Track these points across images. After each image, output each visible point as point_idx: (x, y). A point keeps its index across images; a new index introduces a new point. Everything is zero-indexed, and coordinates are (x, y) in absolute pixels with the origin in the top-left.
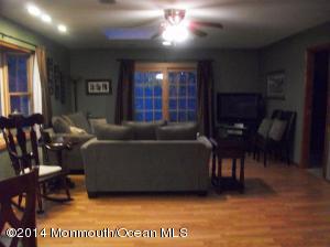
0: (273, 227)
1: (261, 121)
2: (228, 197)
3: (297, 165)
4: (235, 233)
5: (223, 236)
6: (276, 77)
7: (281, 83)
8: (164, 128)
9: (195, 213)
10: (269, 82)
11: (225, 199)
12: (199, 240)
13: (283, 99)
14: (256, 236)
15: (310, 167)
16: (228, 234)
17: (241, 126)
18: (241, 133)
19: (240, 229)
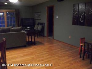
1: (35, 26)
3: (46, 37)
4: (38, 54)
5: (36, 56)
6: (38, 14)
7: (40, 15)
9: (25, 51)
10: (36, 15)
11: (32, 47)
12: (30, 58)
14: (44, 54)
16: (37, 55)
17: (29, 27)
19: (39, 53)
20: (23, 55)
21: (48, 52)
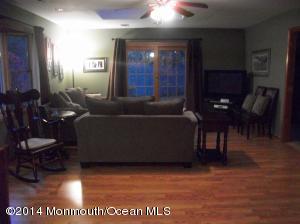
0: (252, 199)
2: (212, 168)
6: (260, 56)
7: (265, 61)
8: (152, 103)
10: (255, 60)
12: (181, 210)
13: (267, 76)
15: (291, 140)
16: (209, 204)
17: (227, 101)
18: (226, 107)
20: (163, 196)
21: (253, 203)
